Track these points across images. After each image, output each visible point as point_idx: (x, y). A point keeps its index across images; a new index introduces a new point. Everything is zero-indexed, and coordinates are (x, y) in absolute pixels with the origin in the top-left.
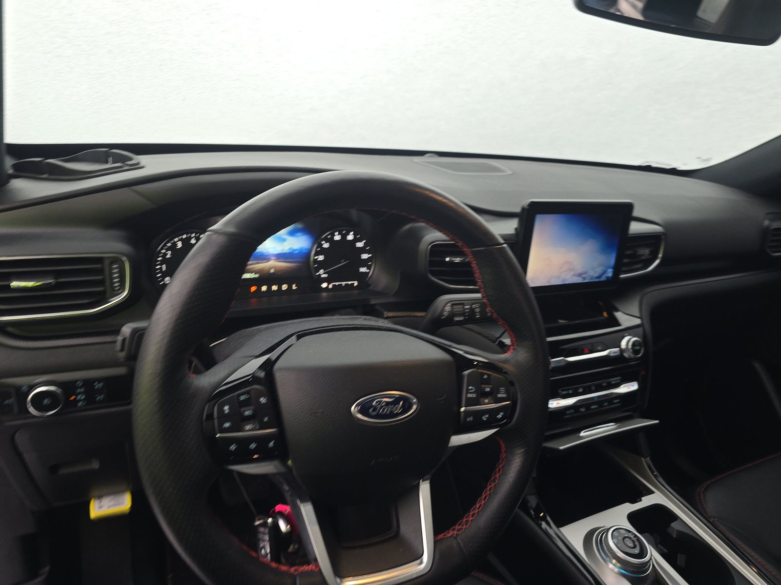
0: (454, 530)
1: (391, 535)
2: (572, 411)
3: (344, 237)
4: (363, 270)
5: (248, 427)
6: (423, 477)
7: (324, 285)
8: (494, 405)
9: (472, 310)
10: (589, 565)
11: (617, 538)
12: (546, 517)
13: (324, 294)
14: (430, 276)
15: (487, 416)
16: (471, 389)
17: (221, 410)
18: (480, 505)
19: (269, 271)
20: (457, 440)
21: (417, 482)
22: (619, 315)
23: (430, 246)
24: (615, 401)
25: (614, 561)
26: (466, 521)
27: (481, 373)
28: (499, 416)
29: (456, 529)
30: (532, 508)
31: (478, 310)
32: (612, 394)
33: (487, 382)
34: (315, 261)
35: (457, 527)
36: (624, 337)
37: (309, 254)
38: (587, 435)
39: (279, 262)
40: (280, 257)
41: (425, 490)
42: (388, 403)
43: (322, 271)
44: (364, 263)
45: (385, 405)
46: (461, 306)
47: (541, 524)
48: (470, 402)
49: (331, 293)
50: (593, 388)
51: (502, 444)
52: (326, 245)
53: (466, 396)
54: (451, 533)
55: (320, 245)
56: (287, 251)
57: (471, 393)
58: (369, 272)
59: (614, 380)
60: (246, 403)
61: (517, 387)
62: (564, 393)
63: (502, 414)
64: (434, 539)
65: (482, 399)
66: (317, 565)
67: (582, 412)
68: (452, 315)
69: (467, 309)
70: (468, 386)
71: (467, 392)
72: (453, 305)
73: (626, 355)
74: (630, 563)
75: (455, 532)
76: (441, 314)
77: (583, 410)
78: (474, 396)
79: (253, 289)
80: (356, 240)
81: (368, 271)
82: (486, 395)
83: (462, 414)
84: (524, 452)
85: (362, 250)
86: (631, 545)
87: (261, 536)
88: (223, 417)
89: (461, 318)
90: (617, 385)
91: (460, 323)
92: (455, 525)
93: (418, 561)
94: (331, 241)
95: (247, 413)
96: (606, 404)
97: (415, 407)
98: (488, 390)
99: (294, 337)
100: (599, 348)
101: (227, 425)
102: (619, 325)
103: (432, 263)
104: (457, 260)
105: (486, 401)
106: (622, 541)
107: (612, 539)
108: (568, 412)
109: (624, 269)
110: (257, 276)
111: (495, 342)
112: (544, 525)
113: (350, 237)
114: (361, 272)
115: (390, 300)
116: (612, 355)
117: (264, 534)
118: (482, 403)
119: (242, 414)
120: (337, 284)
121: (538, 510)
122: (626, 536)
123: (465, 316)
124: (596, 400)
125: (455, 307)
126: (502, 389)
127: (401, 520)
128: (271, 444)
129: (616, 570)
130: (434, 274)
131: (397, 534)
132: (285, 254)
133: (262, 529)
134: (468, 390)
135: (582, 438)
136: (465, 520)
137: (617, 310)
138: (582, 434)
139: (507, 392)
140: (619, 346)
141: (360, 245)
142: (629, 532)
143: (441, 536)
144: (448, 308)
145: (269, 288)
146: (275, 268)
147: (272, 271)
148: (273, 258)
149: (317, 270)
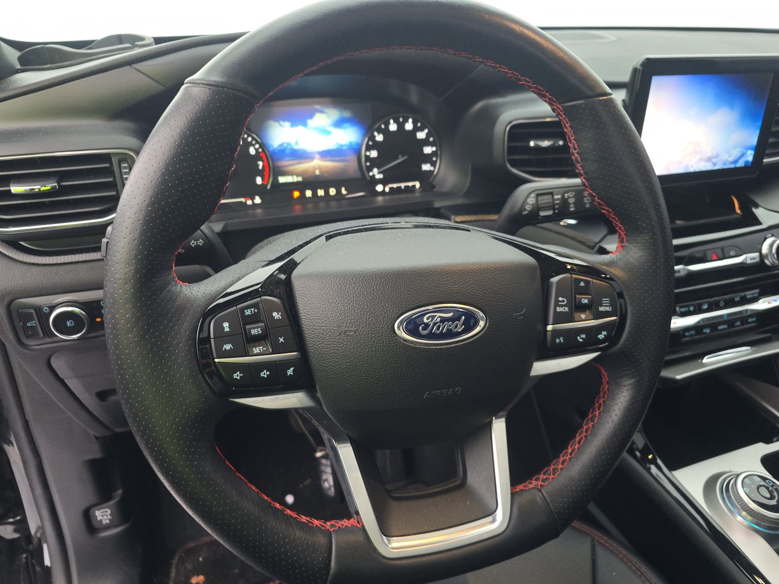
0: (537, 480)
1: (456, 484)
2: (693, 332)
3: (401, 126)
4: (426, 167)
5: (256, 350)
6: (496, 413)
7: (379, 188)
8: (593, 321)
9: (564, 202)
10: (710, 516)
11: (749, 486)
12: (656, 460)
13: (380, 199)
14: (508, 165)
15: (584, 336)
16: (563, 301)
17: (219, 327)
18: (573, 450)
19: (314, 172)
20: (542, 368)
21: (488, 420)
22: (759, 212)
23: (508, 128)
24: (750, 320)
25: (744, 513)
26: (554, 469)
27: (576, 279)
28: (601, 337)
29: (541, 479)
30: (638, 449)
31: (572, 201)
32: (747, 311)
33: (585, 291)
34: (368, 158)
35: (542, 476)
36: (765, 239)
37: (358, 151)
38: (712, 361)
39: (326, 161)
40: (326, 154)
41: (499, 429)
42: (443, 320)
43: (375, 170)
44: (428, 159)
45: (441, 322)
46: (550, 196)
47: (650, 469)
48: (560, 318)
49: (388, 197)
50: (722, 304)
51: (603, 372)
52: (379, 138)
53: (555, 309)
54: (534, 483)
55: (372, 138)
56: (334, 147)
57: (562, 306)
58: (434, 170)
59: (749, 294)
60: (254, 319)
61: (626, 297)
62: (683, 310)
63: (604, 333)
64: (511, 490)
65: (576, 315)
66: (360, 521)
67: (706, 333)
68: (537, 209)
69: (557, 199)
70: (557, 297)
71: (557, 304)
72: (538, 195)
73: (767, 262)
74: (767, 517)
75: (540, 483)
76: (522, 208)
77: (707, 331)
78: (567, 309)
80: (416, 129)
81: (432, 169)
82: (582, 308)
83: (549, 334)
84: (635, 382)
85: (425, 142)
86: (768, 495)
87: (323, 468)
88: (222, 337)
89: (550, 213)
90: (755, 300)
91: (547, 219)
92: (539, 473)
93: (490, 519)
94: (386, 132)
95: (254, 332)
96: (738, 323)
97: (482, 324)
98: (585, 301)
99: (324, 237)
100: (732, 253)
101: (228, 347)
102: (760, 224)
103: (511, 150)
104: (546, 143)
105: (583, 316)
106: (756, 490)
107: (743, 488)
108: (687, 334)
109: (768, 152)
110: (300, 179)
111: (593, 248)
112: (654, 469)
113: (409, 126)
114: (425, 171)
115: (459, 201)
116: (749, 262)
117: (326, 465)
118: (576, 320)
119: (247, 333)
120: (395, 186)
121: (645, 451)
122: (761, 484)
123: (554, 209)
124: (726, 318)
125: (540, 198)
126: (606, 301)
127: (468, 466)
128: (290, 372)
129: (746, 523)
130: (514, 164)
131: (463, 484)
132: (333, 150)
133: (324, 461)
134: (557, 301)
135: (705, 365)
136: (552, 467)
137: (757, 206)
138: (706, 360)
139: (612, 304)
140: (760, 252)
141: (421, 135)
142: (764, 479)
143: (520, 487)
144: (531, 200)
145: (315, 194)
146: (320, 168)
147: (317, 172)
148: (317, 156)
149: (370, 169)
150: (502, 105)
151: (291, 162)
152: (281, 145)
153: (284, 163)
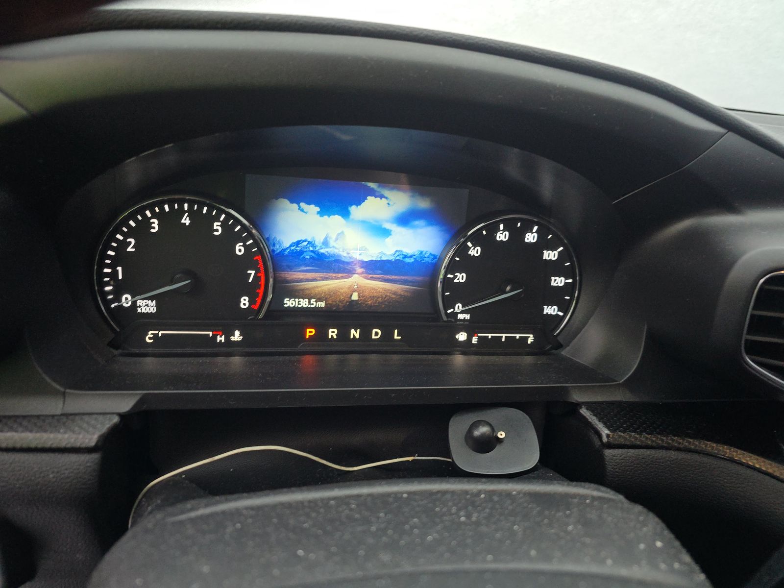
3: (517, 235)
4: (550, 310)
7: (462, 337)
13: (459, 360)
14: (745, 356)
19: (350, 297)
23: (762, 281)
34: (447, 283)
37: (435, 268)
39: (372, 279)
40: (375, 268)
43: (459, 307)
44: (556, 296)
49: (474, 358)
52: (475, 252)
55: (462, 250)
56: (392, 258)
58: (563, 317)
79: (310, 332)
80: (543, 244)
81: (561, 314)
85: (556, 268)
94: (486, 241)
103: (756, 324)
110: (321, 304)
113: (531, 238)
114: (546, 315)
115: (618, 396)
120: (490, 335)
130: (754, 349)
132: (388, 261)
141: (550, 255)
145: (343, 335)
146: (359, 290)
147: (355, 297)
148: (359, 270)
149: (449, 303)
150: (742, 229)
151: (310, 275)
152: (298, 243)
153: (298, 275)
